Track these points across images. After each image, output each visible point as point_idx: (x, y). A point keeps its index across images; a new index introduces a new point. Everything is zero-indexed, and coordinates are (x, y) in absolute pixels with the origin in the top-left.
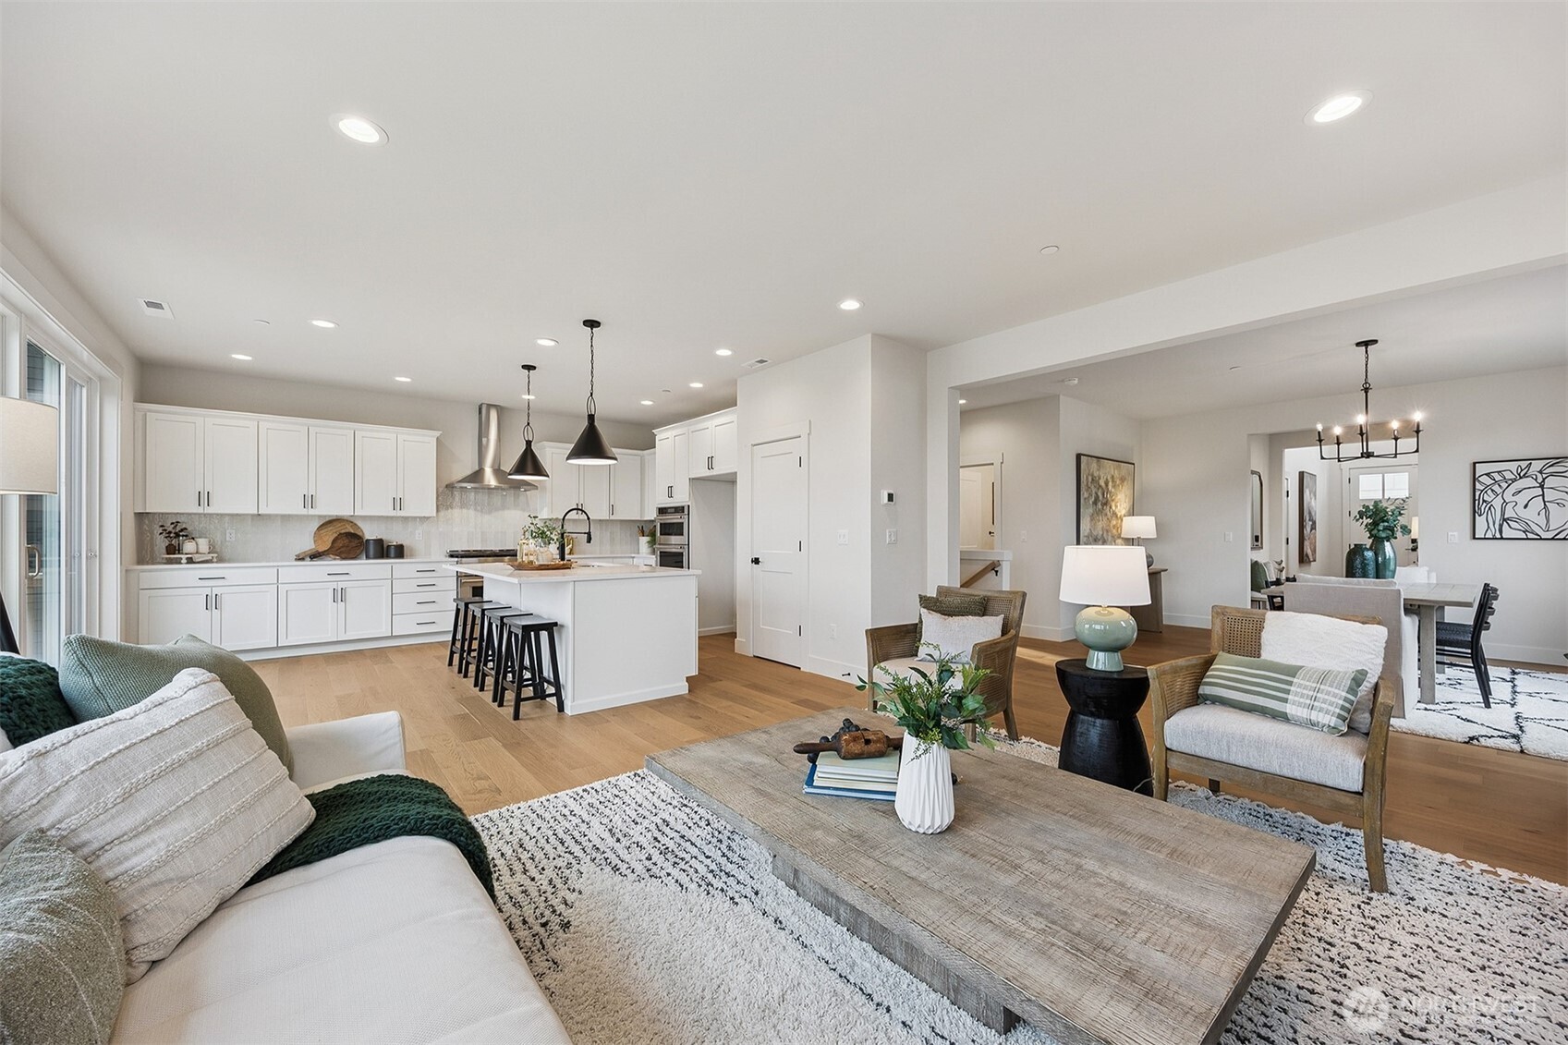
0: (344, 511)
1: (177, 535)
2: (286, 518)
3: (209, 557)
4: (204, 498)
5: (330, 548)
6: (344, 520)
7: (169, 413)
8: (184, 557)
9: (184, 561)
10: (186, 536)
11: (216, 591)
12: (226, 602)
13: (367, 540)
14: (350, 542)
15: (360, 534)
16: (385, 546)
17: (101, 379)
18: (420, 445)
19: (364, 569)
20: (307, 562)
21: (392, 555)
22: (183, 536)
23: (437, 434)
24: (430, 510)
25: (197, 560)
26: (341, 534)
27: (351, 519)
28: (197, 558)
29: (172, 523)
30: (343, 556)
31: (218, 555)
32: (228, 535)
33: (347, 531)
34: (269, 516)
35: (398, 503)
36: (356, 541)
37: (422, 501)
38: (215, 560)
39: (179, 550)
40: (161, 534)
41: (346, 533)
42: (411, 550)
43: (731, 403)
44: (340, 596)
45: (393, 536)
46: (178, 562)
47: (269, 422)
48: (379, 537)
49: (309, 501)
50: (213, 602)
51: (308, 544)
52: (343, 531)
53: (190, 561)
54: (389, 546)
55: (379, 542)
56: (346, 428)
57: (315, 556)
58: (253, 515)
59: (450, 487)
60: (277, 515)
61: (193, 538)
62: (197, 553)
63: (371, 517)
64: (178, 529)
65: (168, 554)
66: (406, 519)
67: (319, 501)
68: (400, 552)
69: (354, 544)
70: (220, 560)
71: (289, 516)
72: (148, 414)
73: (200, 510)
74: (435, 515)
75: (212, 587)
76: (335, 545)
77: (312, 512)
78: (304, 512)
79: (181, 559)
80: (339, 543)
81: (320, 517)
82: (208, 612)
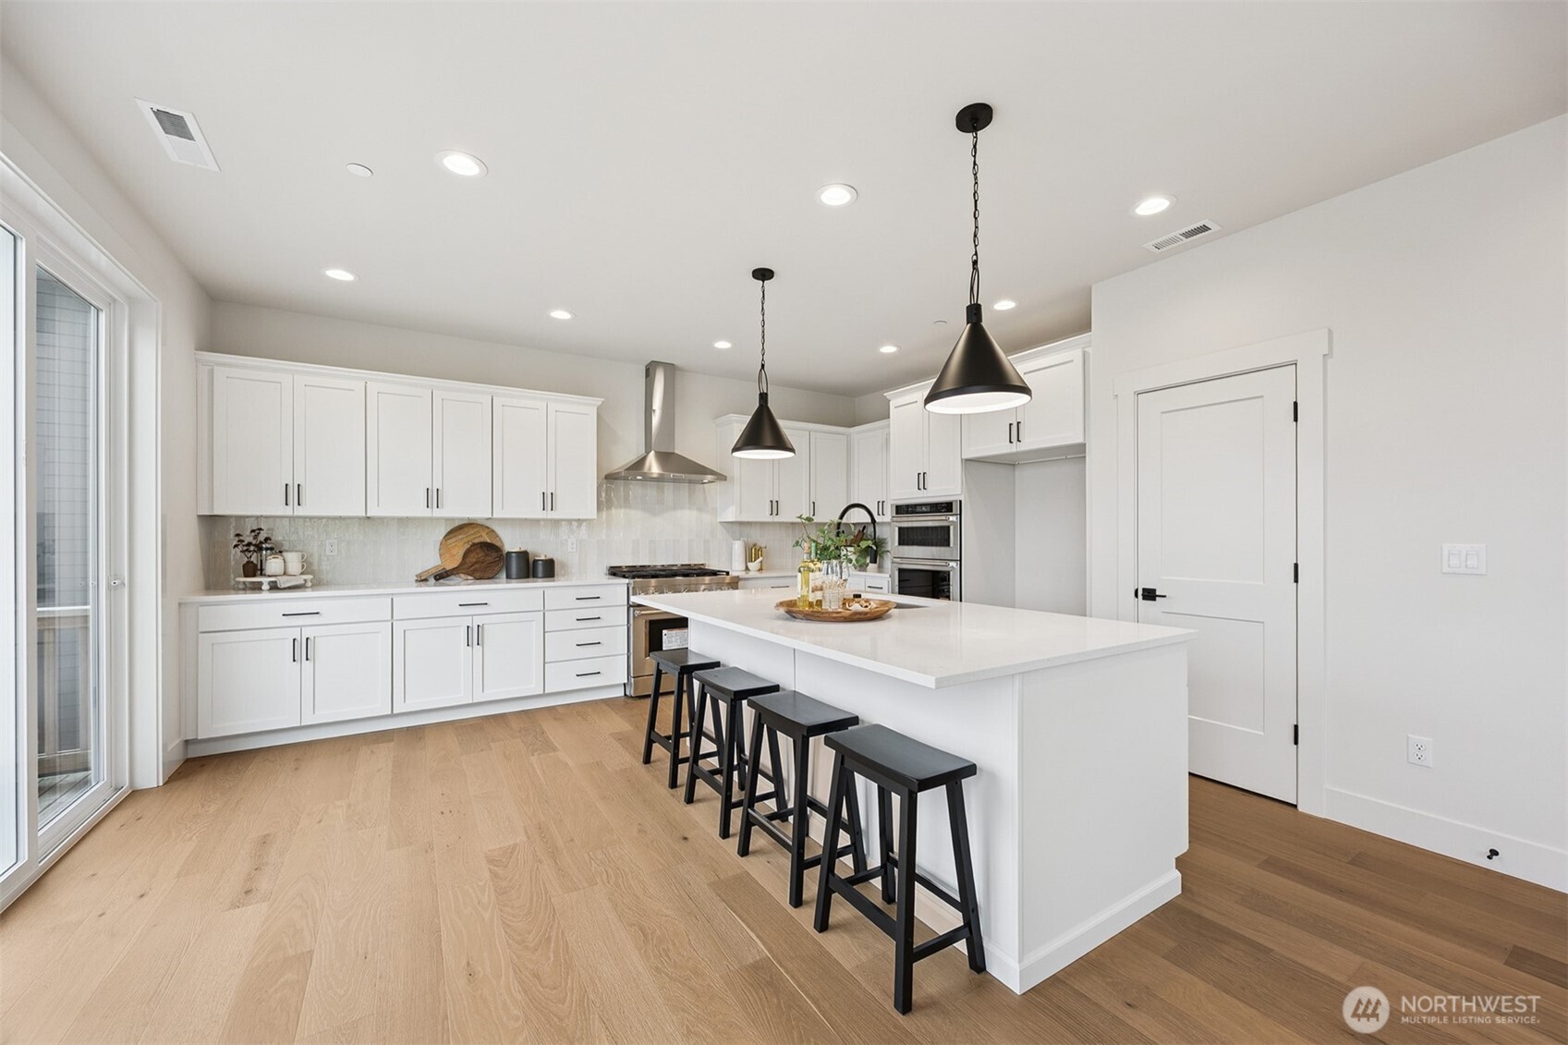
0: (478, 512)
1: (259, 548)
2: (403, 522)
3: (300, 581)
4: (293, 493)
5: (461, 564)
6: (478, 525)
7: (246, 367)
8: (265, 580)
9: (265, 587)
10: (271, 549)
11: (307, 633)
12: (321, 650)
13: (509, 553)
14: (486, 555)
15: (498, 544)
16: (531, 561)
17: (131, 300)
18: (577, 415)
19: (505, 594)
20: (431, 588)
21: (540, 574)
22: (267, 549)
23: (598, 401)
24: (589, 510)
25: (283, 586)
26: (474, 544)
27: (488, 524)
28: (283, 582)
29: (253, 531)
30: (477, 575)
31: (314, 578)
32: (328, 547)
33: (482, 540)
34: (382, 519)
35: (549, 500)
36: (495, 555)
37: (580, 498)
38: (309, 584)
39: (262, 570)
40: (236, 546)
41: (481, 543)
42: (563, 566)
43: (1083, 325)
44: (475, 636)
45: (541, 548)
46: (257, 588)
47: (380, 382)
48: (522, 549)
49: (433, 497)
50: (303, 650)
51: (432, 560)
52: (476, 541)
53: (274, 587)
54: (535, 561)
55: (524, 555)
56: (481, 393)
57: (441, 576)
58: (360, 518)
59: (611, 477)
60: (393, 519)
61: (281, 552)
62: (285, 574)
63: (513, 520)
64: (261, 538)
65: (246, 576)
66: (556, 522)
67: (447, 498)
68: (549, 569)
69: (490, 559)
70: (317, 584)
71: (408, 519)
72: (215, 368)
73: (288, 511)
74: (595, 517)
75: (301, 627)
76: (468, 560)
77: (437, 513)
78: (427, 513)
79: (261, 583)
80: (472, 558)
81: (447, 520)
82: (297, 665)
